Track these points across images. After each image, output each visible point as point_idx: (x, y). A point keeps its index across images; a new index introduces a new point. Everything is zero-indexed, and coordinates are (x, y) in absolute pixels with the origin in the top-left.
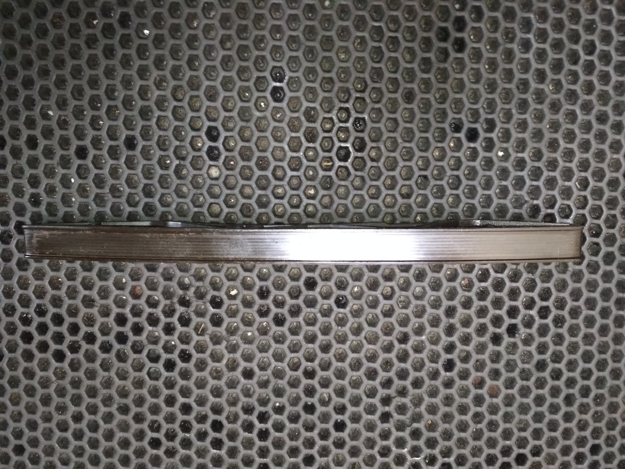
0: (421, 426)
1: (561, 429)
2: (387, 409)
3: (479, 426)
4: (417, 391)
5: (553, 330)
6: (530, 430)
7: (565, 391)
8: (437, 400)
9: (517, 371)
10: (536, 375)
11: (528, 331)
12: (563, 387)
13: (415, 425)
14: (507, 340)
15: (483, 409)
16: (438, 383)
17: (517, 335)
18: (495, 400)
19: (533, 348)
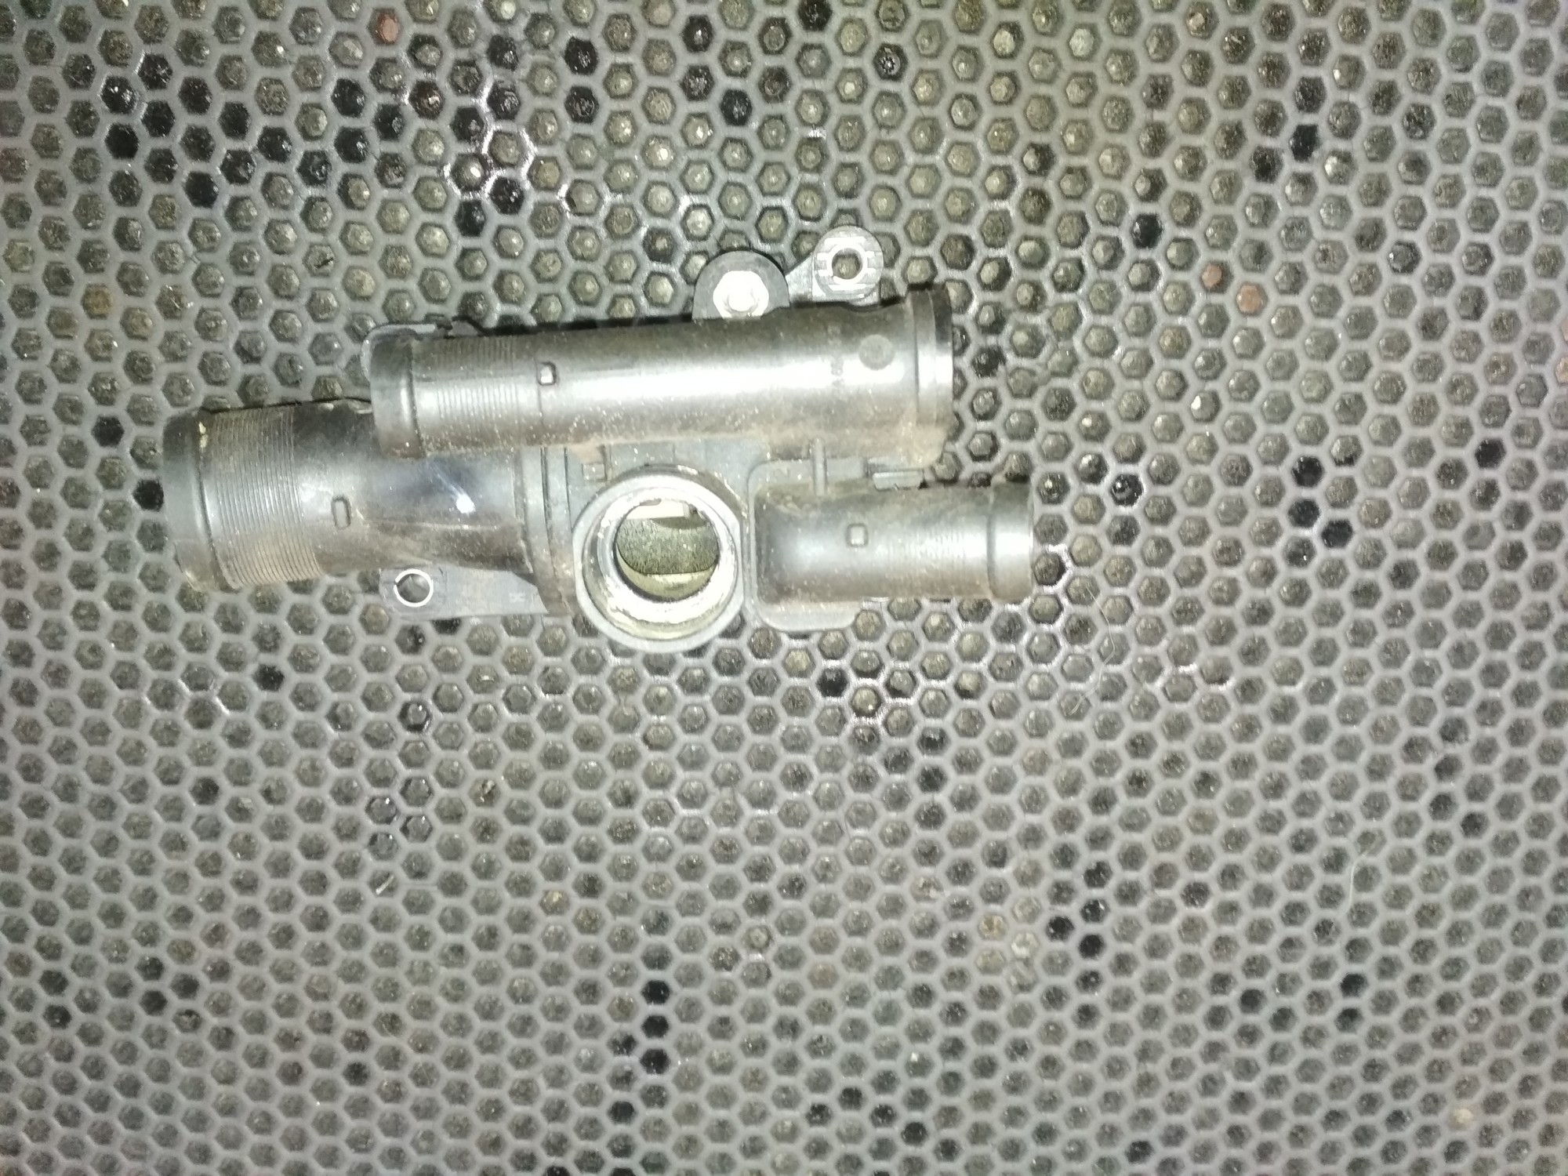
1: (1408, 397)
3: (1211, 386)
4: (1067, 297)
5: (1402, 143)
6: (1333, 399)
7: (1422, 304)
9: (1311, 246)
10: (1356, 258)
11: (1342, 145)
12: (1418, 291)
13: (1059, 383)
14: (1290, 165)
17: (1316, 154)
18: (1251, 322)
19: (1350, 192)
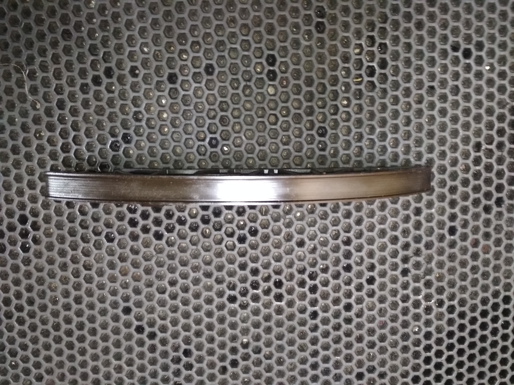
0: (432, 277)
2: (406, 266)
8: (444, 258)
15: (479, 263)
16: (445, 244)
